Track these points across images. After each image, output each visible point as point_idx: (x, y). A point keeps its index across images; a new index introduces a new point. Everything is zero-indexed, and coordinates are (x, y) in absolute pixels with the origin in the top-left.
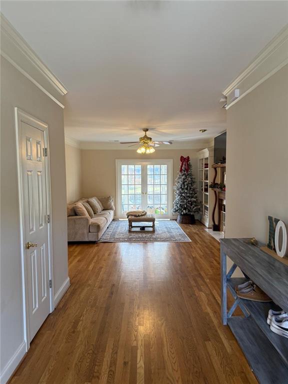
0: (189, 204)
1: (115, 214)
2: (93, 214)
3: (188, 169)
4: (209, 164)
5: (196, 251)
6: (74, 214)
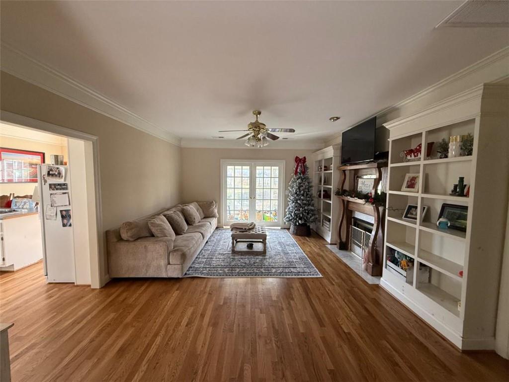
0: (305, 212)
1: (219, 222)
2: (186, 227)
3: (304, 171)
4: (332, 166)
5: (341, 307)
6: (148, 235)
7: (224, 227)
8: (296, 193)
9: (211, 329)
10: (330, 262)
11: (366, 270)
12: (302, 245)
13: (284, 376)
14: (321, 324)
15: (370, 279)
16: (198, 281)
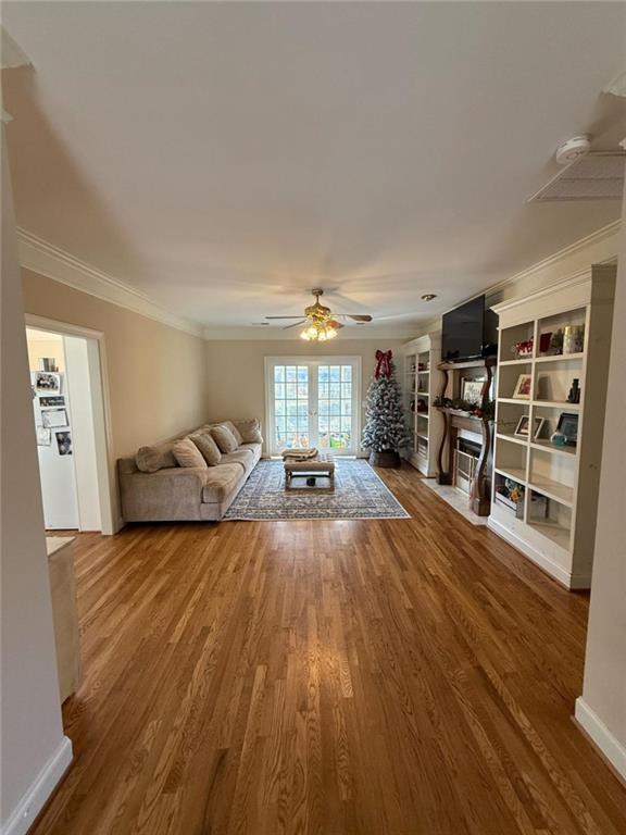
0: (392, 433)
1: (264, 450)
2: (219, 455)
3: (389, 372)
4: (429, 363)
5: (431, 551)
6: (172, 464)
7: (272, 458)
8: (377, 405)
9: (264, 574)
10: (423, 500)
11: (472, 508)
12: (387, 480)
13: (354, 614)
14: (403, 566)
15: (475, 519)
16: (243, 525)
